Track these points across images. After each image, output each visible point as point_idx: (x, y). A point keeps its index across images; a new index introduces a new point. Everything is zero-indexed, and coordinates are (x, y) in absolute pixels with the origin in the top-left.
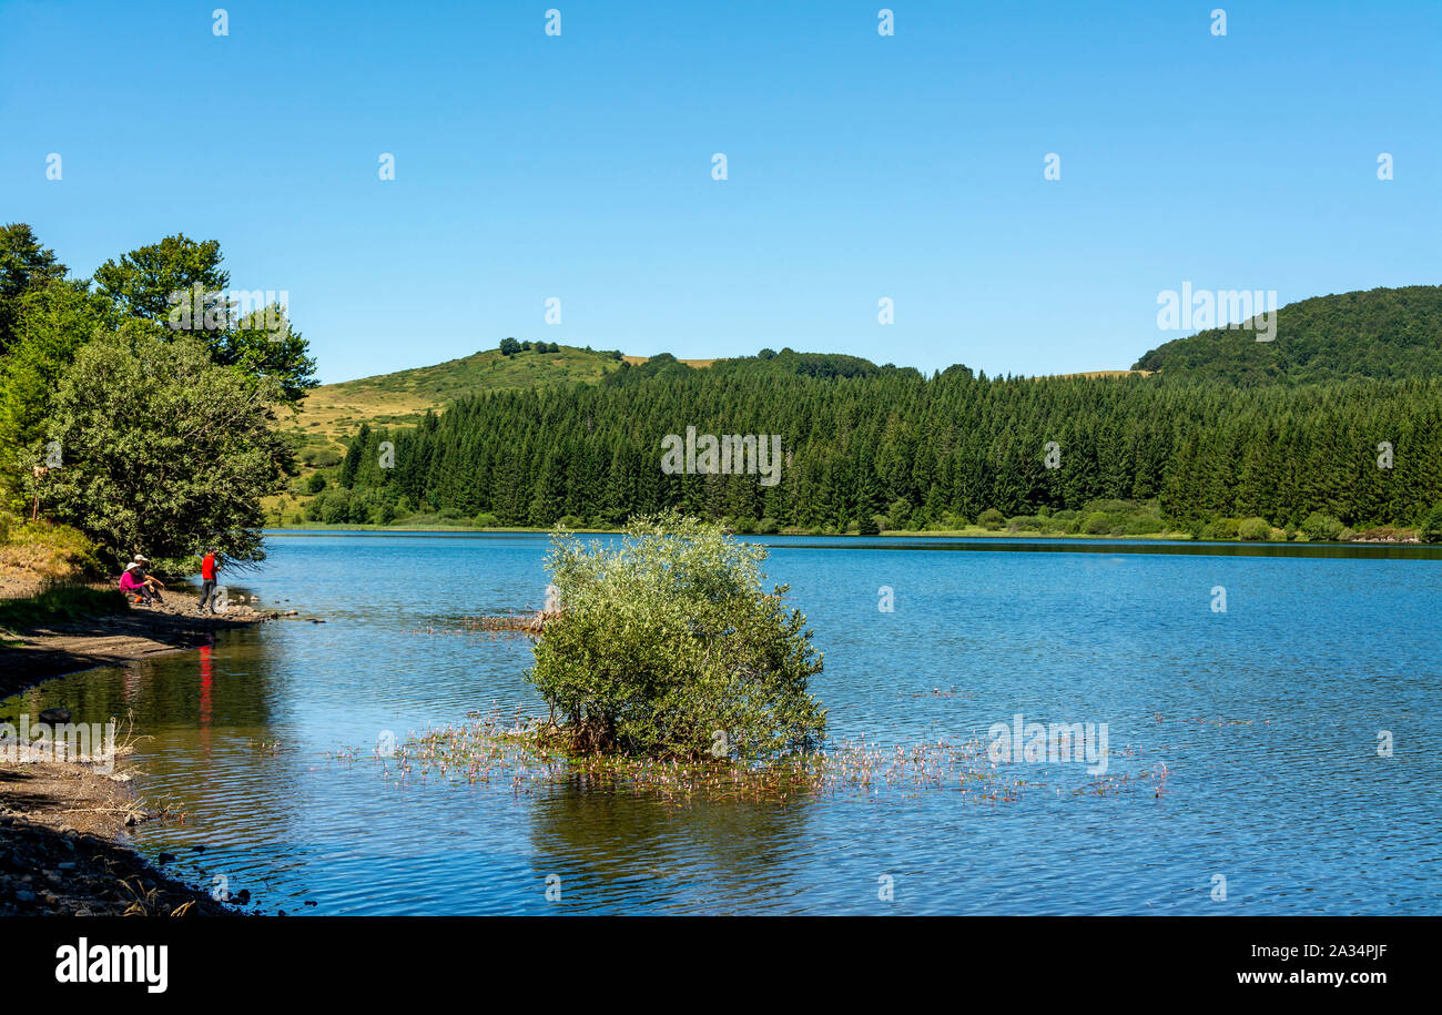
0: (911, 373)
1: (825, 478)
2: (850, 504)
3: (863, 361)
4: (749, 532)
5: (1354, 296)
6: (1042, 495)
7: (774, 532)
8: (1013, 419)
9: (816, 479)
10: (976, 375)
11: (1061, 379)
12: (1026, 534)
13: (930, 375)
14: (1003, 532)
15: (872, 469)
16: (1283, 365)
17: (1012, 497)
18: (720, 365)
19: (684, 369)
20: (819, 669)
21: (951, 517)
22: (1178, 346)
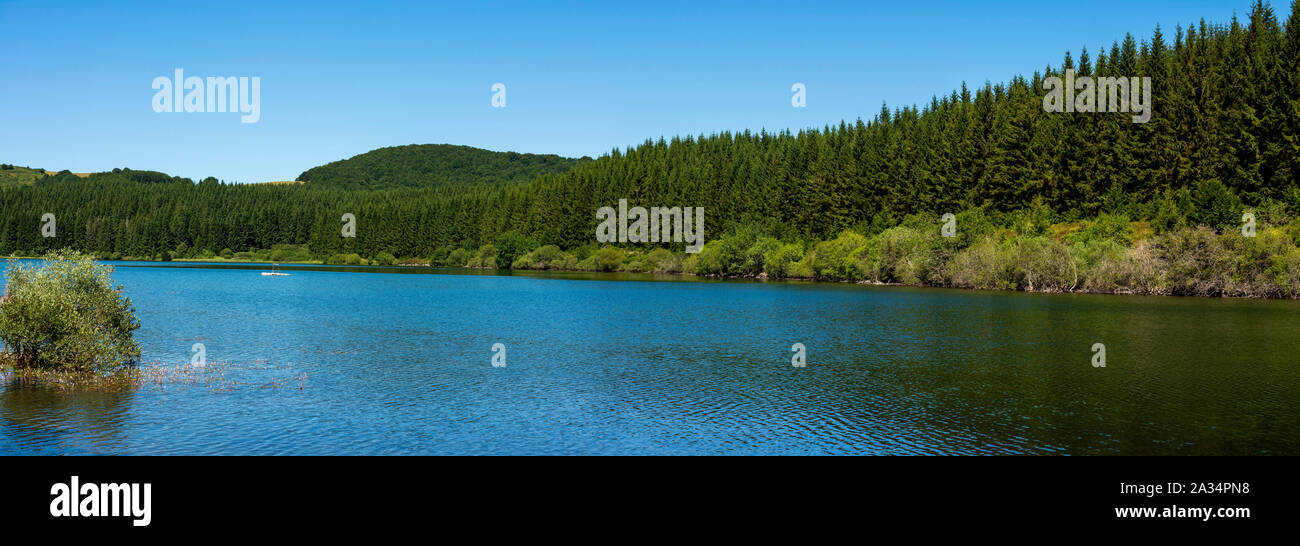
0: (188, 181)
1: (145, 232)
2: (157, 245)
3: (164, 174)
4: (107, 259)
5: (400, 148)
6: (251, 242)
7: (119, 259)
8: (238, 204)
9: (141, 232)
10: (220, 182)
11: (261, 185)
12: (242, 261)
13: (197, 182)
14: (232, 260)
15: (168, 227)
16: (367, 180)
17: (237, 242)
18: (93, 176)
19: (75, 178)
20: (138, 327)
21: (207, 252)
22: (318, 170)
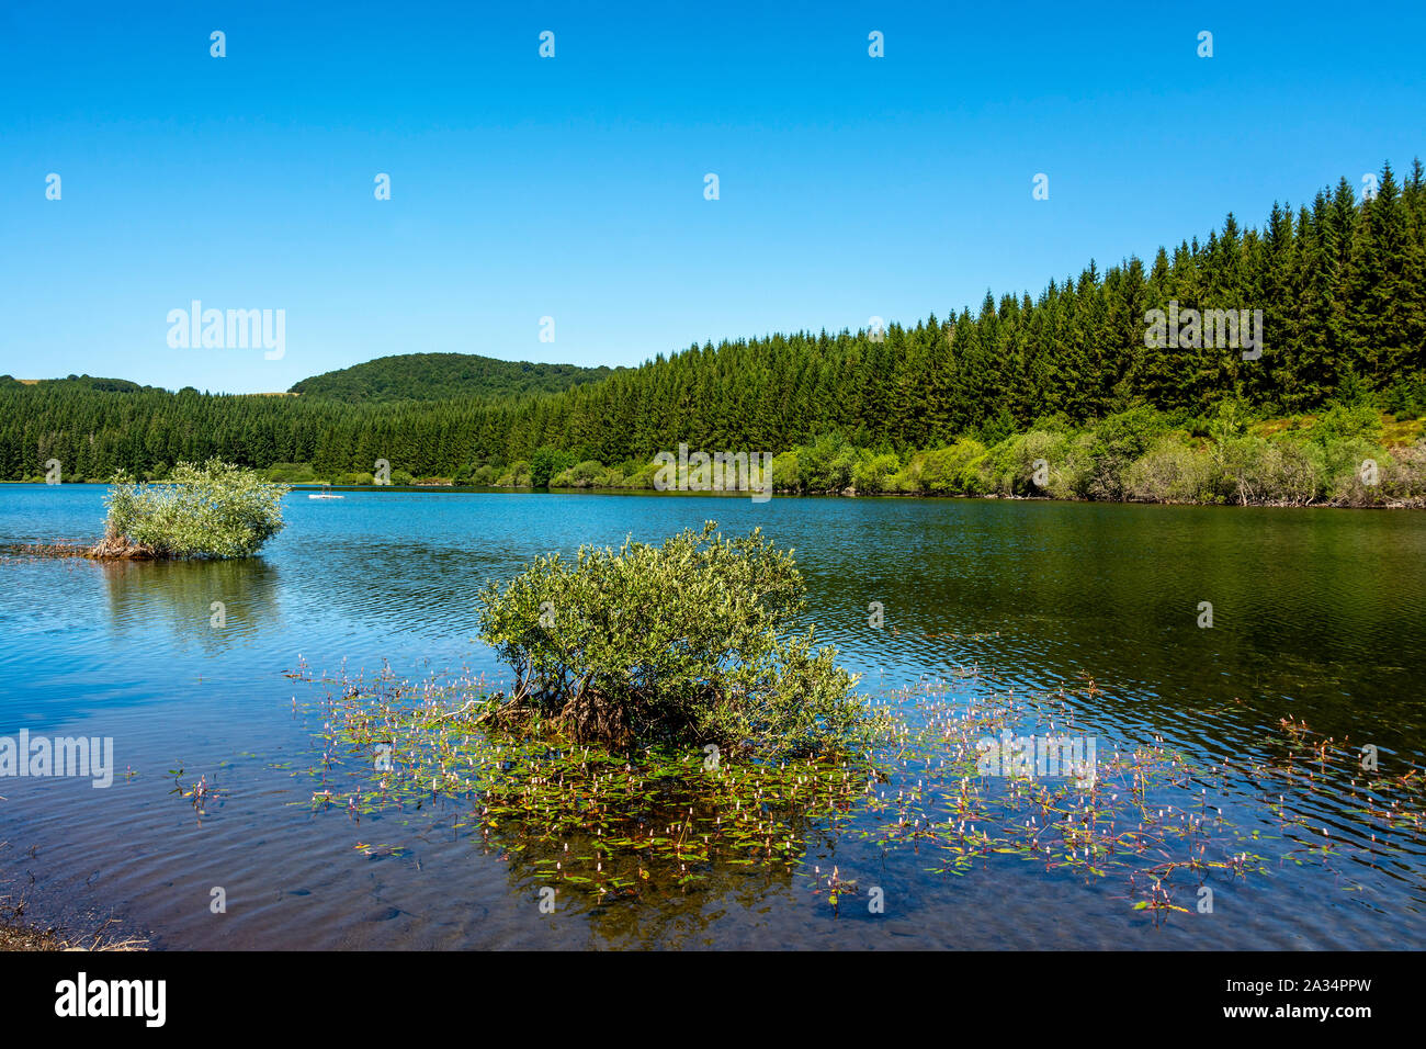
0: (163, 391)
1: (114, 450)
3: (132, 383)
5: (405, 357)
7: (81, 482)
8: (226, 418)
9: (109, 450)
10: (203, 393)
11: (253, 396)
13: (175, 392)
15: (143, 444)
16: (370, 392)
19: (20, 385)
22: (315, 380)
